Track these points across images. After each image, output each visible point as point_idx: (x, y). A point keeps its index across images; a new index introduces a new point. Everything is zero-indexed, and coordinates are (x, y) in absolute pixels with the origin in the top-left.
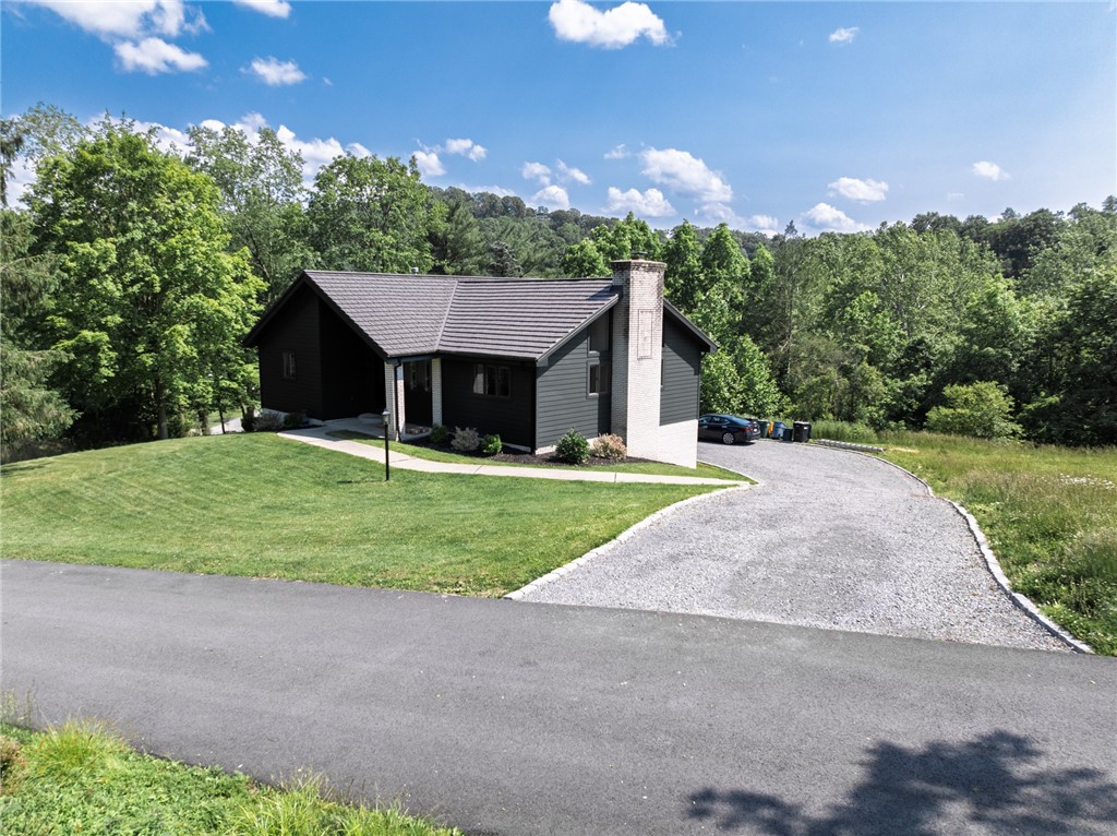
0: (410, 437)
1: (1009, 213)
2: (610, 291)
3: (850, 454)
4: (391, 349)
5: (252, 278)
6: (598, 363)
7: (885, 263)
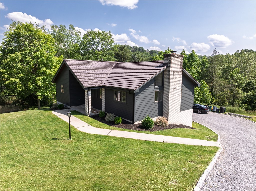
0: (94, 114)
2: (163, 65)
3: (240, 118)
4: (86, 85)
6: (158, 90)
7: (238, 61)
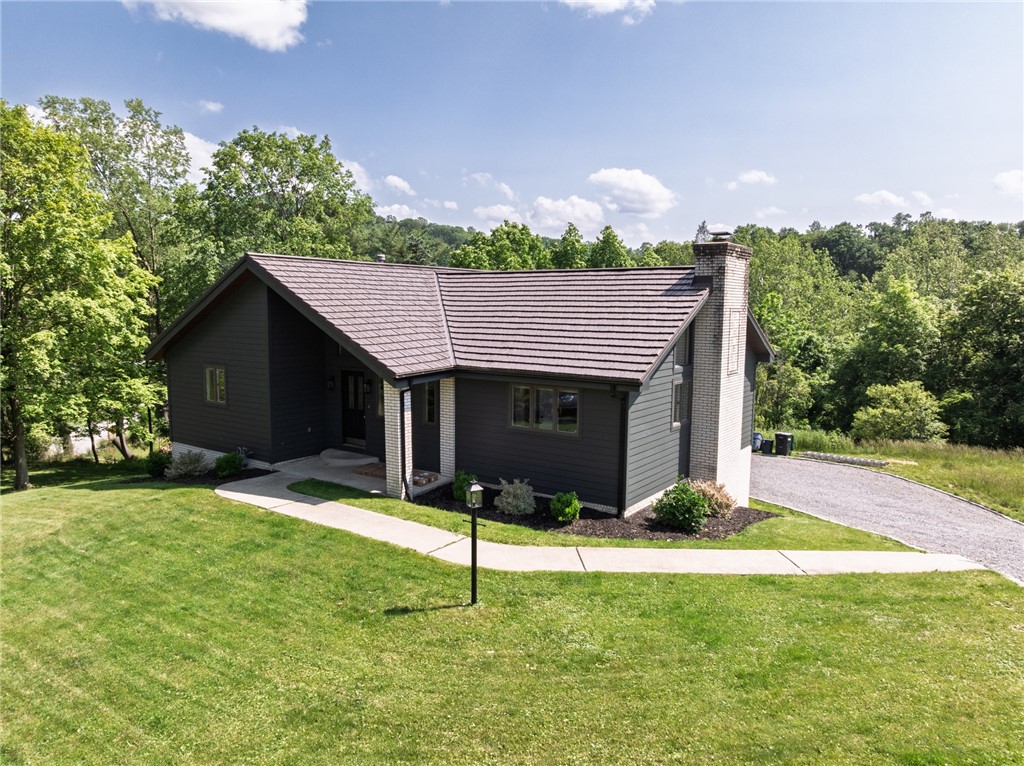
1: (816, 225)
5: (137, 270)
6: (682, 381)
